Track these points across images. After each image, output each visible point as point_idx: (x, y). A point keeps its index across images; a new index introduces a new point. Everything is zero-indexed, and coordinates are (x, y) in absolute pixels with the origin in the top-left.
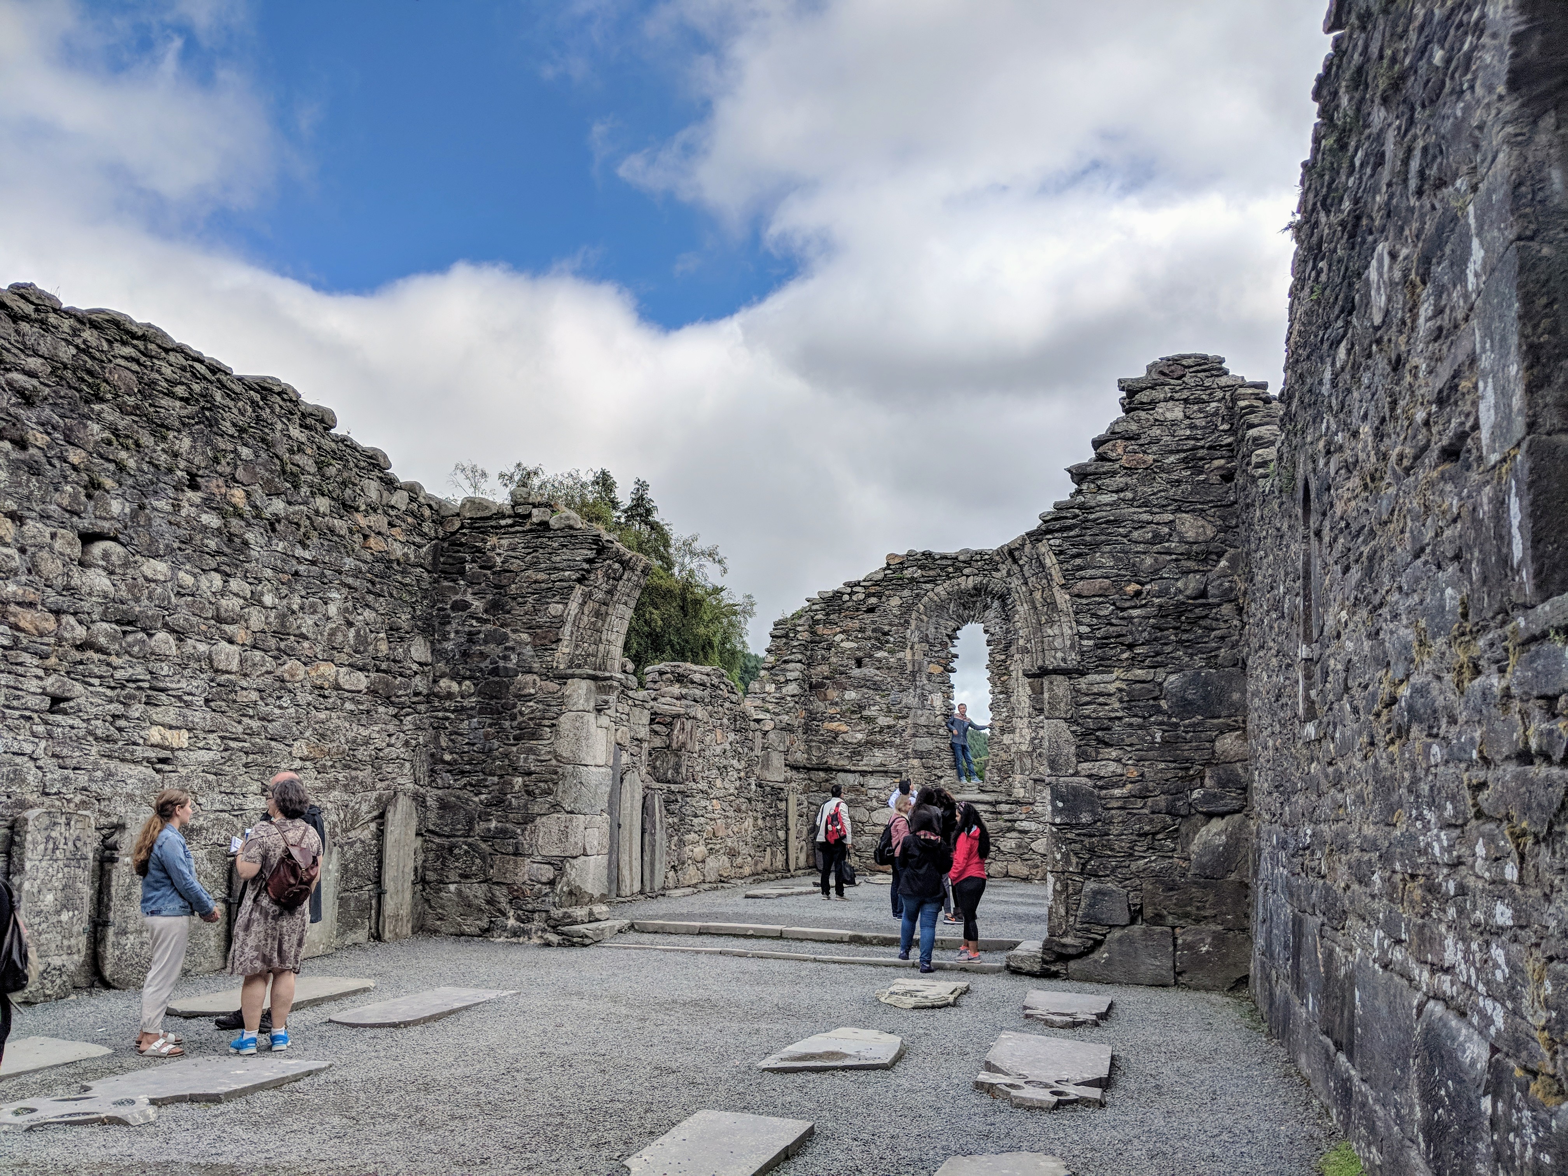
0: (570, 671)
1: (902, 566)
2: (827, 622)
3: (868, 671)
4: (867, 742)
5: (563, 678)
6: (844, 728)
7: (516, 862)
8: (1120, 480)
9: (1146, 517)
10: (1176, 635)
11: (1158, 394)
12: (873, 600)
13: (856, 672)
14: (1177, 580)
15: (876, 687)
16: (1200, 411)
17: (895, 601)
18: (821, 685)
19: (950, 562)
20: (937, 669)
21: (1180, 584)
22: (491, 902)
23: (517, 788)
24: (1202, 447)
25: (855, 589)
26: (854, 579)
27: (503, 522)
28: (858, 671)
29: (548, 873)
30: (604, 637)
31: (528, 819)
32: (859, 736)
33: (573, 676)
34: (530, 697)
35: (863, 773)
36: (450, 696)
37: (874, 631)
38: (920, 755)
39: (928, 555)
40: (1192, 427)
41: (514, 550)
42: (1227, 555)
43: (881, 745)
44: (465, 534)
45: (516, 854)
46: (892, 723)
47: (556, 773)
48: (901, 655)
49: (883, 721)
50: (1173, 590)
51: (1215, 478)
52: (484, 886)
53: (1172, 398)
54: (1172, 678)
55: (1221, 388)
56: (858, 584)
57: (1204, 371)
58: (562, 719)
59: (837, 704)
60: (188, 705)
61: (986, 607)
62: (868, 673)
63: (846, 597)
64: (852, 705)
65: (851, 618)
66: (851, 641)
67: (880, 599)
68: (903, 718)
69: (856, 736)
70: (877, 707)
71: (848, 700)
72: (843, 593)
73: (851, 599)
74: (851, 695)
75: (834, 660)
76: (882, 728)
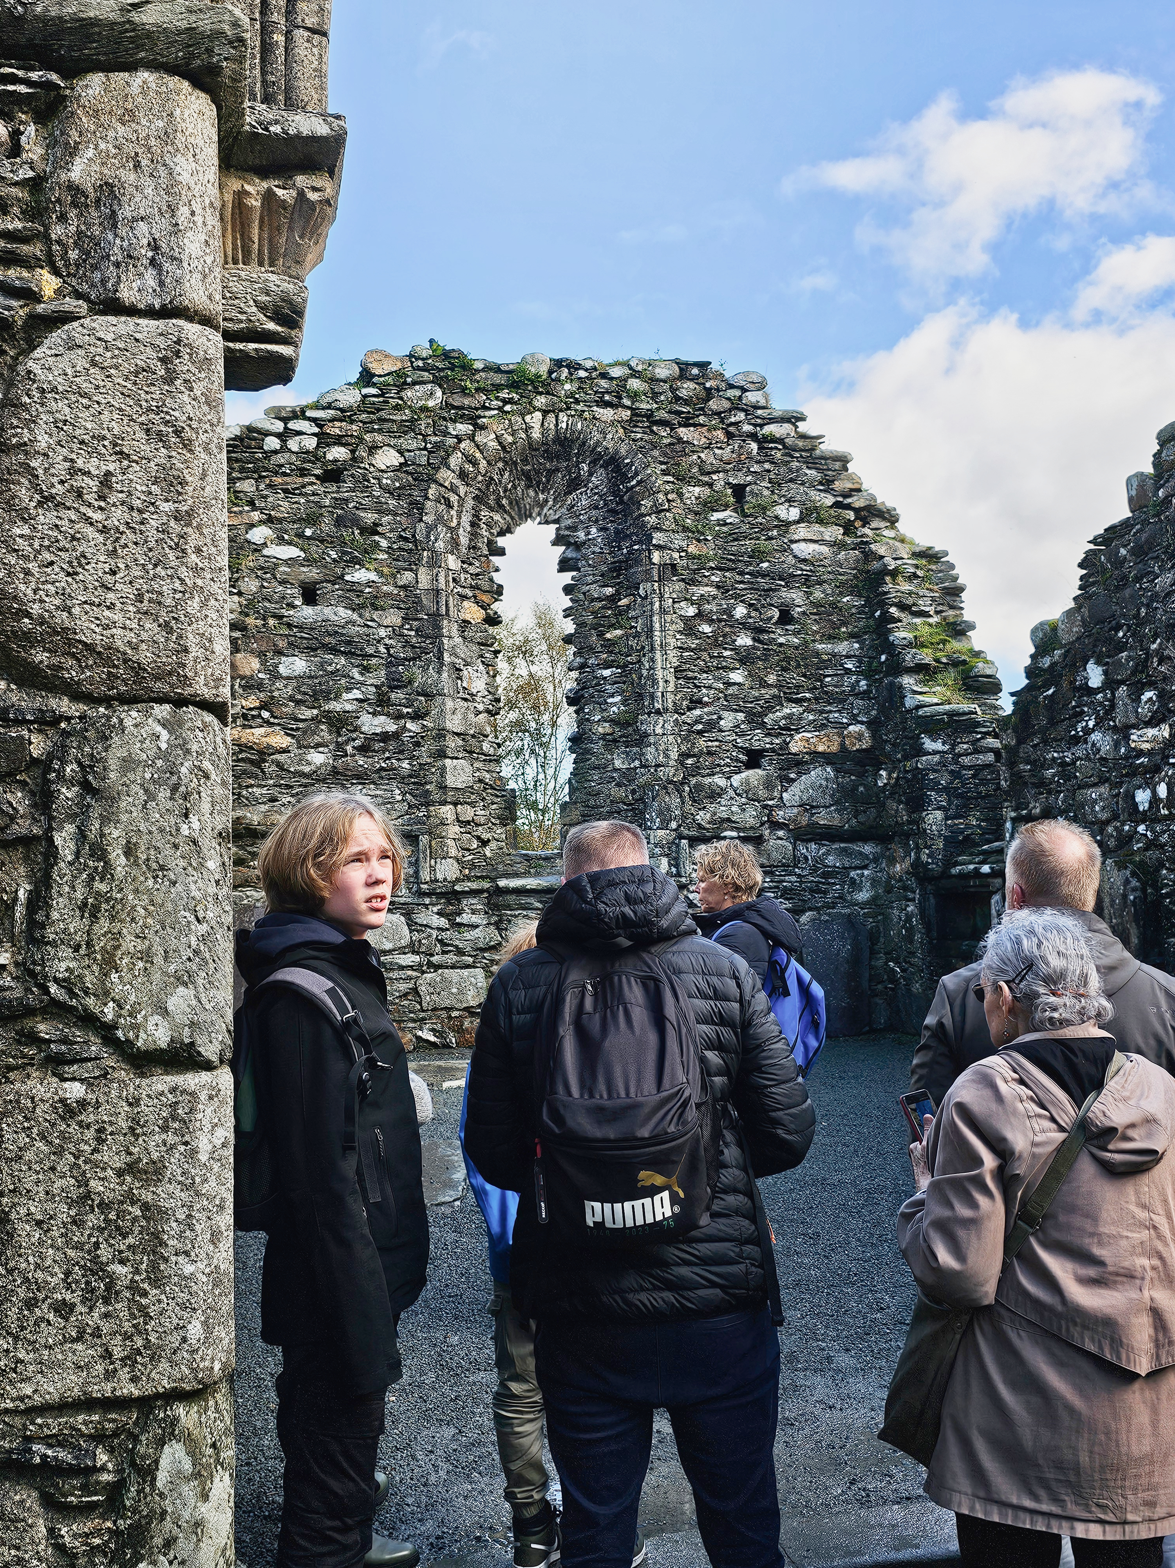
1: (401, 380)
3: (332, 612)
4: (335, 772)
6: (280, 740)
12: (338, 453)
13: (307, 613)
17: (388, 458)
19: (504, 379)
20: (472, 612)
25: (296, 424)
28: (308, 611)
32: (317, 758)
37: (339, 522)
39: (454, 360)
46: (392, 727)
48: (407, 577)
49: (371, 724)
56: (301, 413)
59: (260, 686)
61: (574, 484)
62: (333, 618)
63: (272, 443)
64: (298, 689)
65: (286, 491)
66: (290, 543)
67: (353, 452)
68: (417, 716)
69: (309, 757)
70: (356, 694)
71: (288, 678)
72: (268, 434)
73: (284, 449)
74: (294, 665)
75: (252, 585)
76: (370, 739)
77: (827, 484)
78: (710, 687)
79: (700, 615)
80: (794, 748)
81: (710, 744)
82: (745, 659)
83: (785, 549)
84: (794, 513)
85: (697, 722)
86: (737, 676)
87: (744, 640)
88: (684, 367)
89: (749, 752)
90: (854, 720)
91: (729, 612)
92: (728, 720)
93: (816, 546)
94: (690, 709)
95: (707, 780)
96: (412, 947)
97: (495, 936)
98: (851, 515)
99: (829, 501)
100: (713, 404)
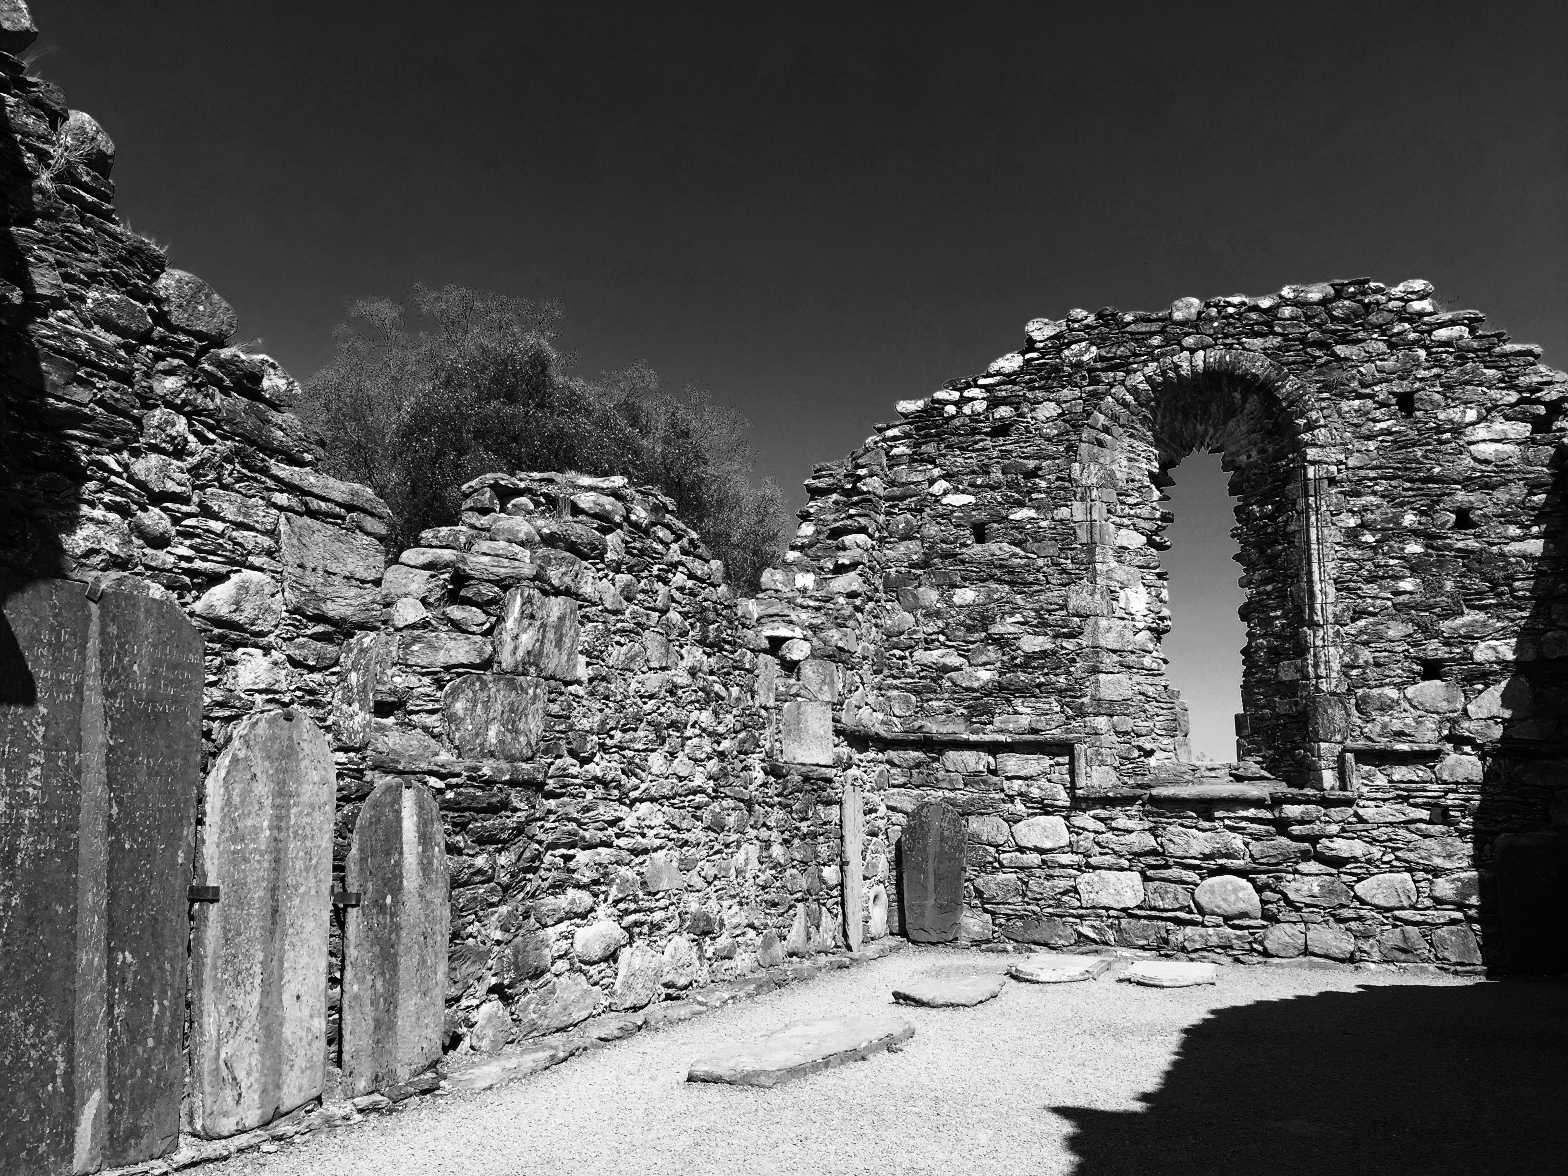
1: (1059, 343)
2: (916, 459)
3: (998, 548)
4: (1001, 687)
6: (954, 660)
12: (1003, 411)
13: (974, 551)
15: (1015, 578)
17: (1048, 410)
19: (1155, 327)
20: (1132, 539)
25: (968, 393)
28: (978, 548)
32: (985, 675)
35: (994, 748)
37: (1007, 470)
38: (1108, 708)
39: (1109, 319)
43: (1029, 691)
46: (1049, 646)
48: (1062, 513)
49: (1032, 643)
56: (972, 383)
59: (938, 614)
61: (1231, 412)
62: (998, 552)
63: (951, 409)
64: (969, 616)
65: (961, 449)
66: (963, 492)
67: (1017, 409)
68: (1071, 636)
69: (979, 674)
70: (1018, 618)
71: (960, 607)
72: (945, 403)
73: (960, 414)
74: (966, 595)
75: (932, 530)
76: (1030, 657)
77: (1509, 381)
78: (1375, 598)
79: (1363, 526)
80: (1478, 657)
81: (1377, 654)
82: (1416, 566)
83: (1462, 451)
84: (1471, 415)
85: (1361, 632)
86: (1407, 585)
87: (1414, 548)
88: (1340, 288)
89: (1423, 662)
91: (1396, 520)
92: (1396, 630)
93: (1499, 446)
94: (1353, 620)
95: (1375, 692)
96: (1071, 848)
97: (1150, 842)
98: (1542, 410)
99: (1513, 397)
100: (1373, 318)
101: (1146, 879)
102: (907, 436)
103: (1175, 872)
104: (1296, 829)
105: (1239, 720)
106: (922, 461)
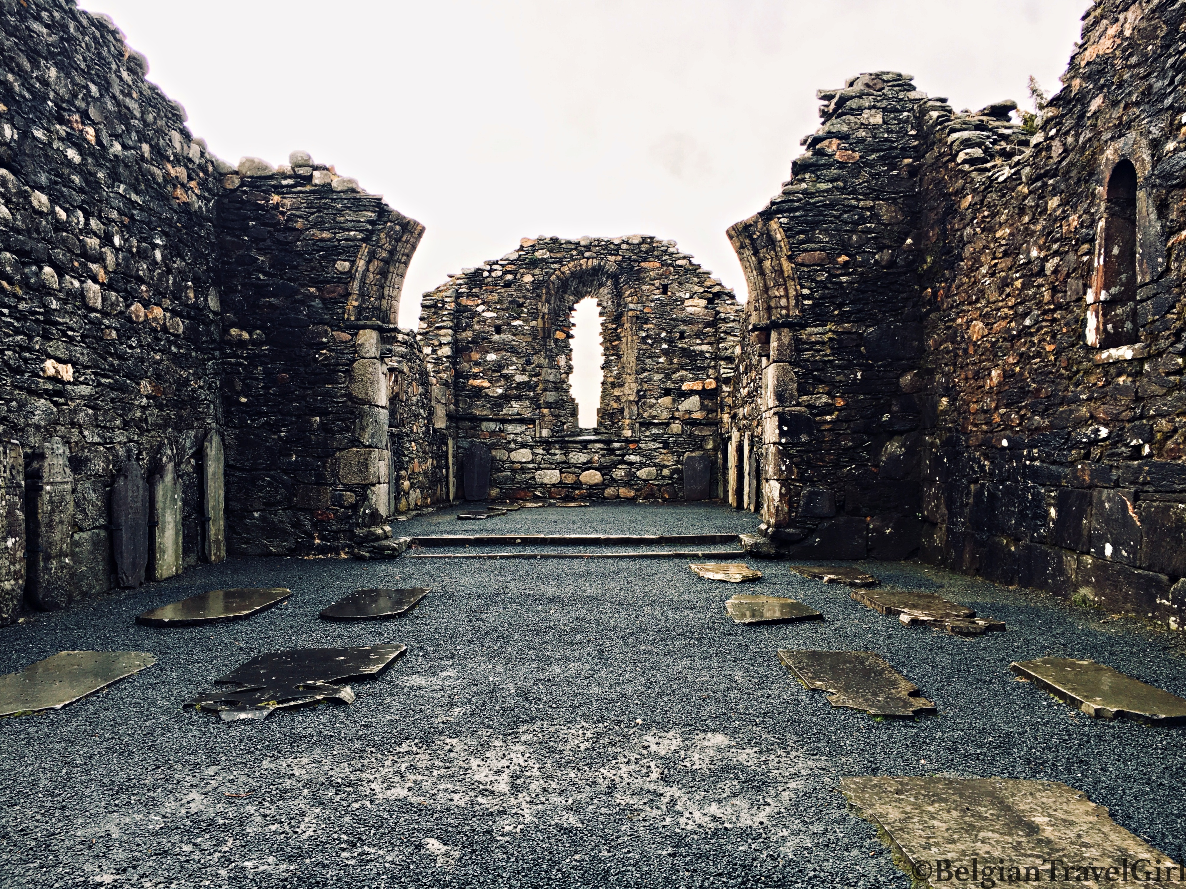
0: (362, 322)
1: (533, 248)
2: (470, 295)
3: (506, 337)
4: (506, 396)
5: (355, 329)
6: (486, 384)
7: (319, 491)
8: (834, 171)
9: (854, 202)
10: (874, 297)
11: (866, 102)
12: (509, 277)
13: (496, 337)
14: (875, 254)
15: (514, 351)
16: (895, 118)
17: (528, 278)
18: (468, 349)
19: (573, 247)
20: (560, 336)
21: (877, 257)
22: (297, 525)
23: (315, 426)
24: (896, 148)
25: (494, 267)
26: (493, 259)
27: (284, 182)
29: (350, 497)
30: (386, 293)
31: (327, 453)
32: (500, 391)
33: (365, 327)
34: (323, 346)
35: (504, 421)
36: (241, 343)
37: (510, 303)
38: (549, 405)
39: (554, 240)
40: (890, 132)
41: (297, 209)
42: (912, 234)
43: (519, 398)
44: (245, 192)
45: (318, 483)
46: (527, 380)
47: (353, 413)
48: (533, 323)
49: (520, 378)
50: (872, 261)
51: (904, 174)
52: (289, 512)
53: (874, 107)
54: (871, 329)
55: (911, 101)
56: (496, 263)
57: (898, 85)
58: (355, 365)
59: (479, 364)
60: (71, 339)
61: (601, 285)
62: (506, 339)
63: (486, 274)
64: (493, 365)
65: (490, 292)
66: (491, 311)
67: (515, 276)
68: (536, 375)
69: (497, 390)
70: (514, 367)
71: (490, 361)
72: (483, 270)
73: (490, 276)
74: (491, 357)
75: (477, 327)
76: (519, 384)
77: (701, 284)
78: (650, 364)
79: (647, 336)
80: (683, 388)
81: (649, 386)
82: (665, 352)
83: (684, 309)
84: (688, 296)
85: (644, 378)
86: (661, 360)
87: (665, 346)
88: (644, 240)
89: (665, 390)
90: (708, 377)
91: (659, 334)
92: (657, 377)
93: (696, 309)
94: (642, 373)
95: (648, 401)
96: (532, 461)
97: (564, 458)
98: (711, 296)
99: (702, 290)
100: (655, 253)
101: (561, 472)
102: (466, 284)
103: (573, 470)
104: (618, 452)
105: (599, 411)
106: (472, 296)
